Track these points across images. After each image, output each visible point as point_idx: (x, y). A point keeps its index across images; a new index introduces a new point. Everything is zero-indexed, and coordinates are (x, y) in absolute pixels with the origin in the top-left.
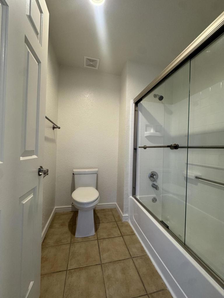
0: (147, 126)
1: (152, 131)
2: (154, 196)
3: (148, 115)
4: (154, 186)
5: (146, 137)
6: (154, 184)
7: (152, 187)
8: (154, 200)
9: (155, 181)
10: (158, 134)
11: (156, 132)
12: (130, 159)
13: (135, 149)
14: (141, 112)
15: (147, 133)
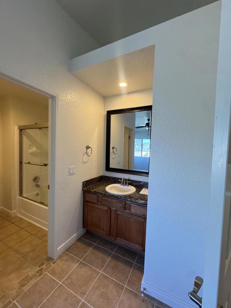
0: (30, 145)
1: (34, 149)
2: (37, 192)
3: (30, 138)
4: (37, 185)
5: (30, 153)
6: (37, 184)
7: (35, 187)
8: (37, 195)
9: (38, 182)
10: (39, 151)
11: (38, 149)
12: (16, 171)
13: (21, 163)
14: (25, 136)
15: (30, 151)
